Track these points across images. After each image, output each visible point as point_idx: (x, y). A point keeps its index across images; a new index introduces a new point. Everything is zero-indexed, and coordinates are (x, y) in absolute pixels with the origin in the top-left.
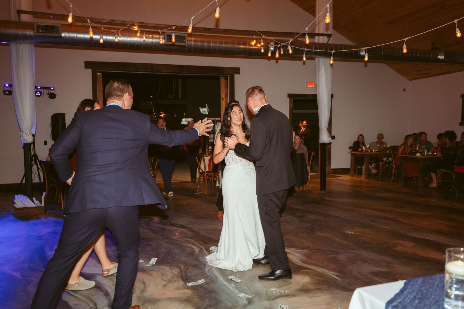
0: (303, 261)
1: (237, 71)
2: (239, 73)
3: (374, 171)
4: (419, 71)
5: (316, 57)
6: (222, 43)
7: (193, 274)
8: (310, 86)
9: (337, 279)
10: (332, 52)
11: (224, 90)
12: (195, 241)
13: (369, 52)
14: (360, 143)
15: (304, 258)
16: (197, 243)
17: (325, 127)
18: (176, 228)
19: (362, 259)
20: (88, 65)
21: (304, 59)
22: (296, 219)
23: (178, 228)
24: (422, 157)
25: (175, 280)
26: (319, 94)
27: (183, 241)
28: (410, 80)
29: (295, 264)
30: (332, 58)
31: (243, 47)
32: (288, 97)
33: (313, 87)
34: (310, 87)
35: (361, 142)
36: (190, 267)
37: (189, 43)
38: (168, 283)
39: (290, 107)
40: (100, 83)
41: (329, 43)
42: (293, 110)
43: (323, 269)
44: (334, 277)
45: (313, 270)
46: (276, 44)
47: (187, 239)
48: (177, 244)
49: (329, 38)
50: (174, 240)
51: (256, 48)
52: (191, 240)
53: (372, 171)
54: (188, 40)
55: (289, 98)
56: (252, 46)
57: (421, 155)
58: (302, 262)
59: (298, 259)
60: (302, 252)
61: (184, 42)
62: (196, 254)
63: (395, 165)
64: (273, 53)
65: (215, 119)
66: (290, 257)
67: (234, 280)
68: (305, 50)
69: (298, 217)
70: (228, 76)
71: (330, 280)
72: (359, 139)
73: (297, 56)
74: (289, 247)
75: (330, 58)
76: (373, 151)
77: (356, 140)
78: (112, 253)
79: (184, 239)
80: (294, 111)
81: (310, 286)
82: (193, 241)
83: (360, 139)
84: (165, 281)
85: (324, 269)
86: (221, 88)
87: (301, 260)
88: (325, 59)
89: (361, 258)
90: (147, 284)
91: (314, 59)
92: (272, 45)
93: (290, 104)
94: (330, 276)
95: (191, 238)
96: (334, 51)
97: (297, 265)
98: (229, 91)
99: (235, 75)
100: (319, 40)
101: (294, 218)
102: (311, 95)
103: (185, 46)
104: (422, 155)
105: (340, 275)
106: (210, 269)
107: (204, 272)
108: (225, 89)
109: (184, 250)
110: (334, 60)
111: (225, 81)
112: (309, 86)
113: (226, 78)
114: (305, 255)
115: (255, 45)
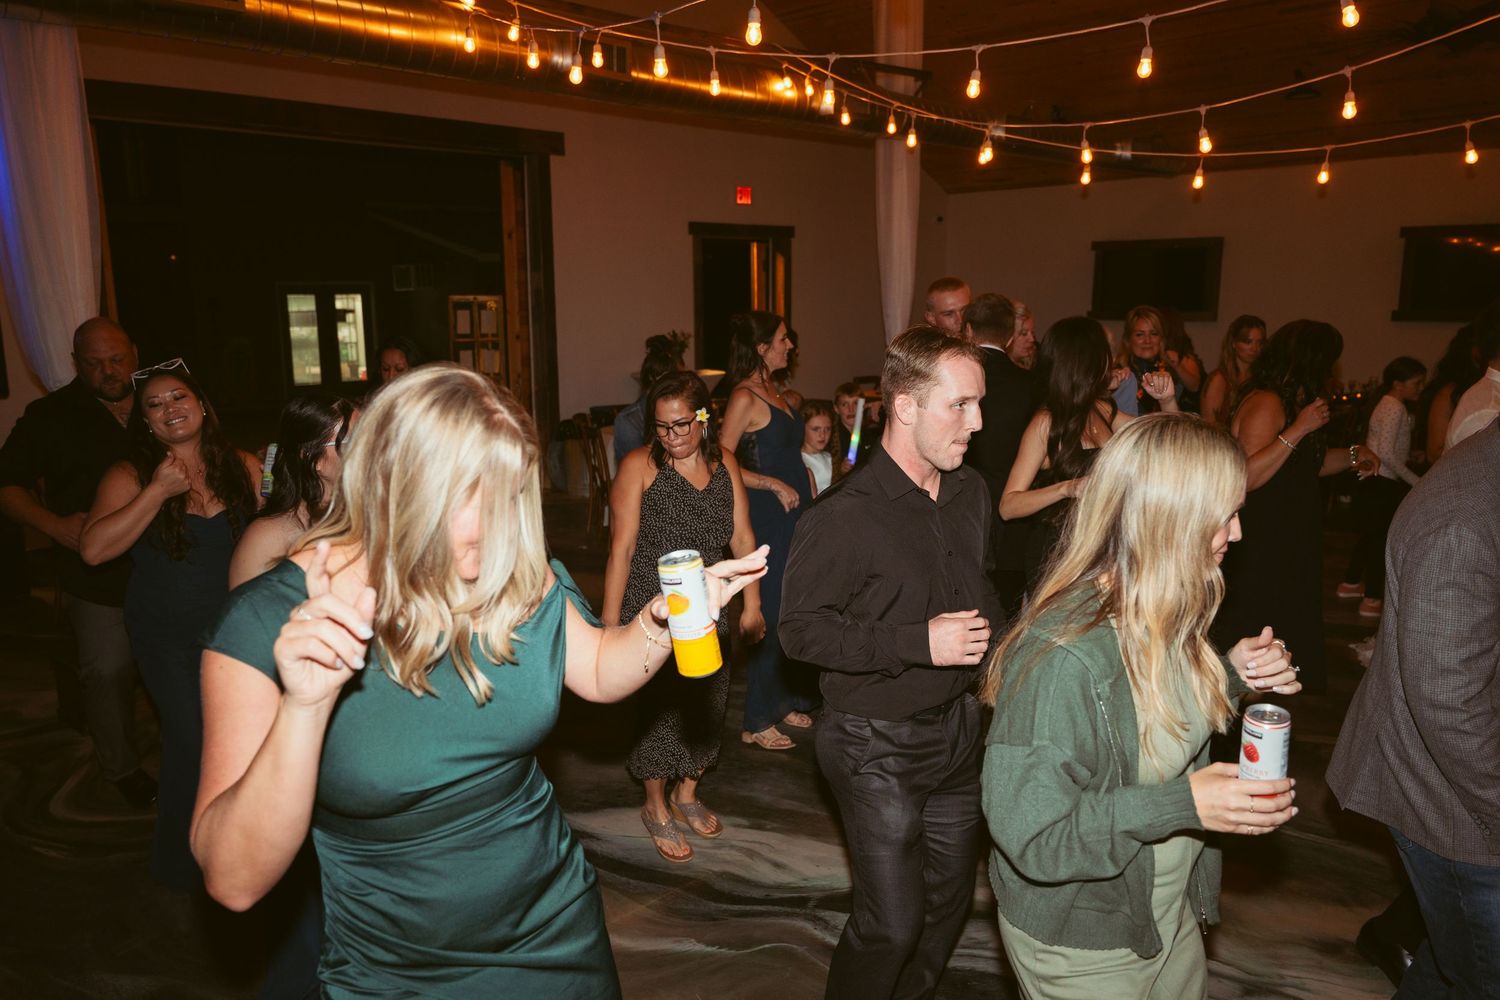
1: (555, 143)
2: (560, 151)
11: (512, 205)
28: (949, 193)
32: (690, 232)
33: (750, 202)
65: (475, 299)
70: (525, 157)
93: (694, 253)
98: (531, 209)
99: (551, 157)
108: (517, 202)
111: (515, 177)
112: (739, 202)
113: (518, 166)
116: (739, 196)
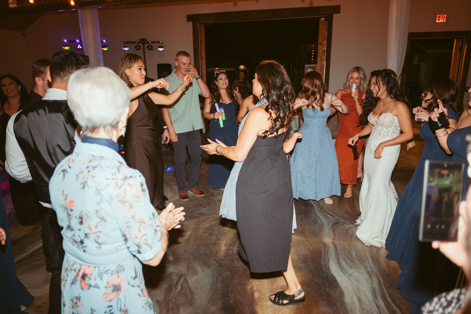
1: (337, 9)
2: (338, 12)
8: (440, 21)
33: (445, 21)
34: (439, 23)
40: (202, 34)
70: (328, 16)
86: (320, 31)
98: (328, 34)
99: (334, 15)
113: (326, 19)
116: (438, 19)
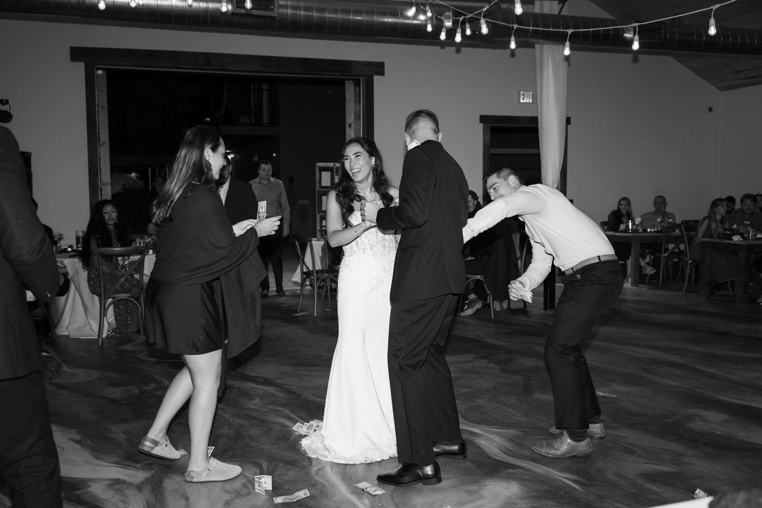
0: (507, 452)
1: (378, 68)
2: (382, 73)
3: (650, 271)
4: (740, 72)
5: (537, 43)
6: (348, 12)
7: (286, 478)
9: (574, 489)
10: (567, 33)
11: (353, 106)
12: (293, 412)
13: (643, 33)
14: (623, 215)
15: (509, 445)
16: (297, 416)
17: (553, 183)
18: (254, 385)
19: (626, 447)
20: (77, 54)
21: (513, 45)
22: (494, 366)
23: (258, 384)
24: (744, 243)
25: (250, 492)
26: (541, 115)
27: (266, 412)
28: (721, 91)
29: (490, 458)
30: (567, 44)
31: (390, 20)
32: (481, 122)
33: (531, 101)
34: (524, 103)
35: (624, 213)
36: (281, 465)
37: (281, 10)
38: (234, 498)
39: (484, 142)
40: (102, 91)
41: (561, 14)
42: (491, 148)
43: (547, 469)
44: (568, 484)
45: (528, 470)
46: (457, 14)
47: (276, 408)
48: (254, 418)
49: (562, 4)
50: (250, 409)
51: (415, 22)
52: (282, 409)
53: (645, 270)
54: (279, 5)
55: (481, 125)
56: (408, 18)
57: (741, 239)
58: (505, 453)
59: (496, 447)
60: (506, 433)
61: (272, 10)
62: (292, 438)
63: (690, 258)
64: (451, 33)
65: (334, 165)
66: (481, 444)
67: (368, 490)
68: (515, 28)
69: (499, 362)
70: (361, 78)
71: (560, 490)
72: (621, 207)
73: (498, 39)
74: (480, 423)
75: (564, 44)
76: (649, 230)
77: (615, 208)
78: (123, 436)
79: (270, 407)
80: (494, 151)
81: (520, 502)
82: (287, 412)
83: (623, 206)
84: (229, 493)
85: (549, 467)
86: (347, 103)
87: (503, 450)
88: (554, 46)
89: (623, 444)
90: (191, 499)
91: (532, 46)
92: (448, 18)
93: (484, 136)
94: (560, 481)
95: (284, 405)
96: (573, 31)
97: (496, 460)
98: (363, 109)
99: (375, 77)
100: (542, 7)
101: (489, 364)
102: (525, 118)
103: (274, 18)
104: (745, 239)
105: (581, 480)
106: (319, 470)
107: (308, 474)
108: (355, 106)
109: (269, 430)
110: (571, 49)
111: (355, 90)
112: (522, 101)
113: (357, 84)
114: (511, 440)
115: (415, 17)
116: (522, 97)
